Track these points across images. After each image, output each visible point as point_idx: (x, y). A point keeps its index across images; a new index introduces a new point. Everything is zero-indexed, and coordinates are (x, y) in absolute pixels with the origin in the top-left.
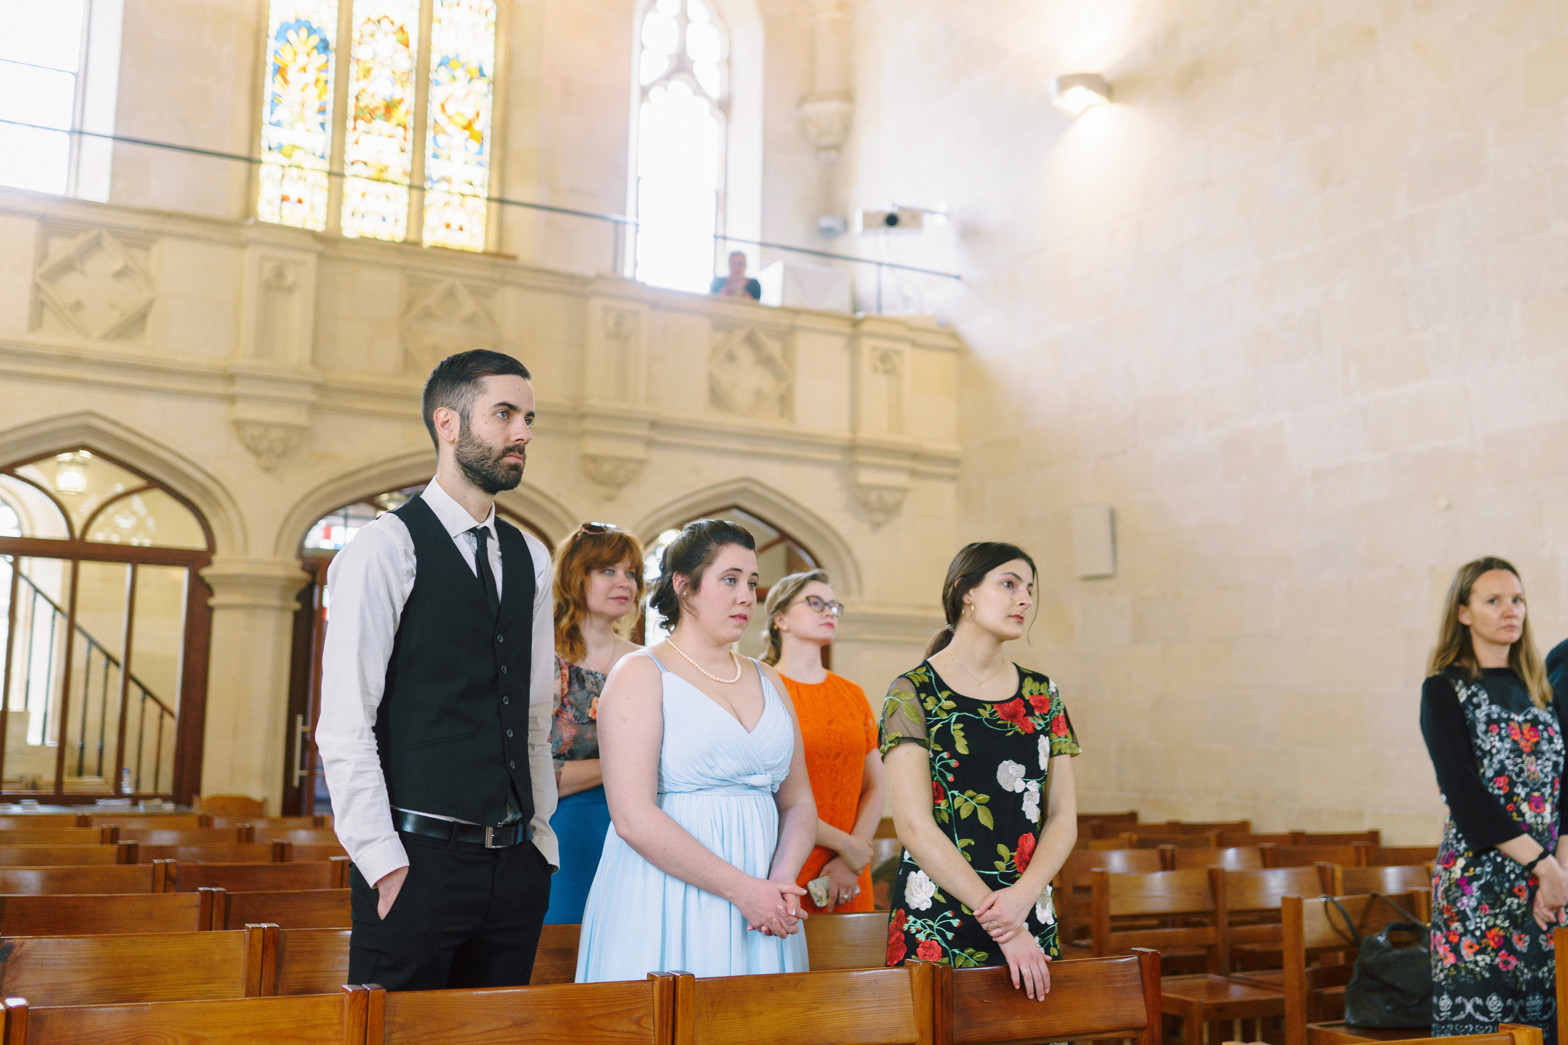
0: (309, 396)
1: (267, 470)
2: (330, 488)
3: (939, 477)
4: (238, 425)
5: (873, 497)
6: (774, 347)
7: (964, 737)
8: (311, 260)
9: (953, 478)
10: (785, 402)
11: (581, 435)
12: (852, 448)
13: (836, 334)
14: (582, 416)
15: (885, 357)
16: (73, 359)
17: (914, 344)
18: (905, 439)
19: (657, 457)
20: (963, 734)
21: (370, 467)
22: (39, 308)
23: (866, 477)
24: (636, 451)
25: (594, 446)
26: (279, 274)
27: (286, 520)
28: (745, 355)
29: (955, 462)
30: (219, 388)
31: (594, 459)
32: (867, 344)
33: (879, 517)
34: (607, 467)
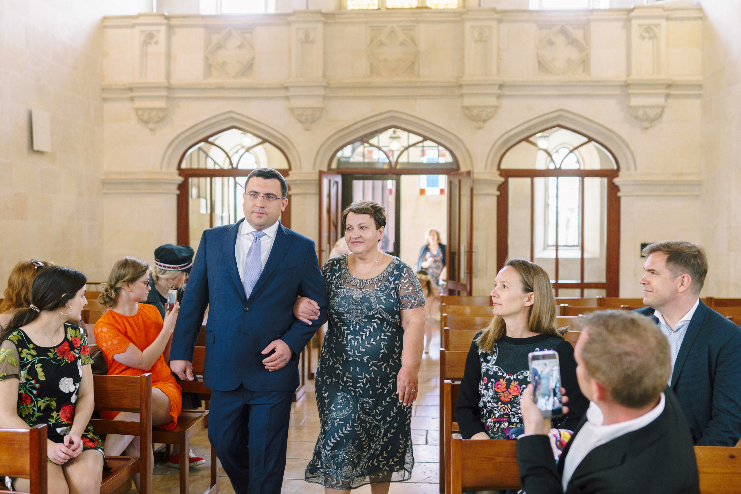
0: (321, 92)
1: (307, 130)
2: (338, 136)
3: (688, 96)
4: (292, 110)
5: (641, 113)
6: (578, 34)
7: (42, 371)
8: (320, 26)
9: (699, 96)
10: (585, 63)
11: (462, 96)
12: (627, 85)
13: (617, 20)
14: (461, 86)
15: (648, 29)
16: (221, 88)
17: (668, 19)
18: (662, 76)
19: (505, 103)
20: (42, 369)
21: (356, 123)
22: (209, 67)
23: (635, 102)
24: (492, 101)
25: (468, 101)
26: (307, 36)
27: (318, 153)
28: (560, 40)
29: (700, 86)
30: (283, 93)
31: (468, 108)
32: (635, 23)
33: (646, 124)
34: (475, 112)
